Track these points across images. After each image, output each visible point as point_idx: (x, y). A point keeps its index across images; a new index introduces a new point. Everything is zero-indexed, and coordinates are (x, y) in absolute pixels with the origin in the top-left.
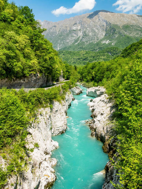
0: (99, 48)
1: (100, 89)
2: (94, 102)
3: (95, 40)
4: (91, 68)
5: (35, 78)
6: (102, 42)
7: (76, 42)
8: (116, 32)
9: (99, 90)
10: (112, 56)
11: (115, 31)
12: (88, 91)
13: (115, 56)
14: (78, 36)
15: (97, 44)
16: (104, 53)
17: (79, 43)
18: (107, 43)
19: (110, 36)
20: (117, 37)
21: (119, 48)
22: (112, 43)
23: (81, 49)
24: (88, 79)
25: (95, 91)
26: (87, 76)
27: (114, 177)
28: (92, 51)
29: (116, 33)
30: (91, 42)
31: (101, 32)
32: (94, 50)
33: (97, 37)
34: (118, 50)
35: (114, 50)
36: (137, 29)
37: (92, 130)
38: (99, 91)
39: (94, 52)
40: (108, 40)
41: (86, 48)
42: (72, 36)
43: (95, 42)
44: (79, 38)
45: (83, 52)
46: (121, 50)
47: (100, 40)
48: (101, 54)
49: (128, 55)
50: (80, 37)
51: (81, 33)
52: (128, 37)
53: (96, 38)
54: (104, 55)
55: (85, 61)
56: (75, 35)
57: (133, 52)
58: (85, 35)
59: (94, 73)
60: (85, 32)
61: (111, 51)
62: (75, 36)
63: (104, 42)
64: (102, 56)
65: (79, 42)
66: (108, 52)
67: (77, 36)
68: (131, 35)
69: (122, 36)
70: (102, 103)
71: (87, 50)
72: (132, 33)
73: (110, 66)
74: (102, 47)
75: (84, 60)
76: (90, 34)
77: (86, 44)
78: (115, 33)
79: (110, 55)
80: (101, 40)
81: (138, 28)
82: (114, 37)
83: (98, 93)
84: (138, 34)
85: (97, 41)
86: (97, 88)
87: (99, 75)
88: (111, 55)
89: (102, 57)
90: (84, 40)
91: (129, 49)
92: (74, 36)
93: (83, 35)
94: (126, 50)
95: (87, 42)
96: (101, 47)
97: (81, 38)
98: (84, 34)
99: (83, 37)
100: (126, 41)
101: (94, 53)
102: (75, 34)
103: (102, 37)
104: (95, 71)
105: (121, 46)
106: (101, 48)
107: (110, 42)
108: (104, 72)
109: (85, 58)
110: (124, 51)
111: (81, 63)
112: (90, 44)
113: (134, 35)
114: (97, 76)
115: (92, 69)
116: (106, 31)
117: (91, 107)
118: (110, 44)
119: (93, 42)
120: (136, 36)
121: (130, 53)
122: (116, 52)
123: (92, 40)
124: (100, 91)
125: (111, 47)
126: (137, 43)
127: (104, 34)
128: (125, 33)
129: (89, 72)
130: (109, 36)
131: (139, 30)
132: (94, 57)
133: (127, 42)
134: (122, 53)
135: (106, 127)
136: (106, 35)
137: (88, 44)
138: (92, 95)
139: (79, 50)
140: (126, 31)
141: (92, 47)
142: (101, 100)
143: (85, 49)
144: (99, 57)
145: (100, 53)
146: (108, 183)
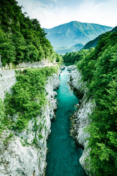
1: (74, 66)
2: (71, 73)
12: (68, 68)
25: (71, 68)
38: (73, 68)
63: (75, 41)
69: (85, 36)
82: (81, 37)
86: (72, 66)
107: (78, 40)
117: (70, 75)
142: (74, 72)
146: (81, 109)
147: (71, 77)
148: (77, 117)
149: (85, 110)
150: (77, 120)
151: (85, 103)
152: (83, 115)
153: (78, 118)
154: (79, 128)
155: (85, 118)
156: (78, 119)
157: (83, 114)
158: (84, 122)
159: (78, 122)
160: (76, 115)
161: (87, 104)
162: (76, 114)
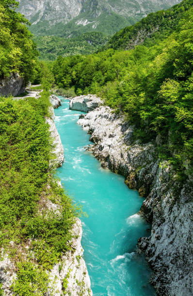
0: (72, 33)
1: (91, 98)
2: (87, 118)
3: (65, 19)
4: (69, 66)
5: (14, 81)
6: (76, 23)
7: (35, 21)
8: (98, 7)
9: (91, 100)
10: (93, 46)
11: (97, 5)
12: (71, 102)
13: (97, 47)
14: (37, 11)
15: (69, 26)
16: (81, 41)
17: (39, 22)
18: (85, 24)
19: (90, 13)
20: (101, 15)
21: (103, 33)
22: (92, 25)
23: (44, 34)
24: (65, 83)
25: (84, 102)
26: (63, 78)
27: (167, 217)
28: (61, 37)
29: (98, 9)
30: (59, 21)
31: (74, 5)
32: (65, 35)
33: (68, 14)
34: (102, 36)
35: (96, 37)
36: (130, 4)
37: (102, 160)
38: (91, 102)
39: (65, 38)
40: (87, 20)
41: (51, 32)
42: (27, 10)
43: (66, 23)
44: (38, 13)
45: (47, 38)
46: (107, 38)
47: (73, 19)
48: (76, 42)
49: (119, 45)
50: (40, 11)
51: (42, 6)
52: (117, 17)
53: (66, 16)
54: (81, 45)
55: (50, 53)
56: (31, 8)
57: (126, 41)
58: (49, 9)
59: (74, 73)
60: (48, 4)
61: (92, 38)
62: (32, 10)
63: (79, 23)
64: (78, 46)
65: (39, 20)
66: (87, 39)
67: (36, 9)
68: (121, 13)
69: (108, 13)
70: (104, 119)
71: (53, 35)
72: (123, 10)
73: (101, 62)
74: (77, 30)
75: (50, 51)
76: (57, 8)
77: (51, 25)
78: (96, 8)
79: (91, 44)
80: (76, 19)
81: (132, 3)
82: (96, 14)
83: (89, 104)
84: (131, 12)
85: (68, 20)
86: (87, 97)
87: (84, 77)
88: (93, 44)
89: (79, 48)
90: (47, 18)
91: (121, 36)
92: (30, 10)
93: (44, 9)
94: (116, 38)
95: (52, 21)
96: (75, 30)
97: (42, 14)
98: (47, 8)
99: (45, 13)
100: (114, 22)
101: (65, 40)
102: (32, 6)
103: (77, 14)
104: (76, 71)
105: (106, 30)
106: (76, 32)
107: (89, 22)
108: (92, 73)
109: (51, 48)
110: (113, 38)
111: (44, 57)
112: (57, 24)
113: (126, 13)
114: (81, 78)
115: (71, 66)
116: (82, 3)
117: (85, 126)
118: (89, 26)
119: (63, 22)
120: (129, 15)
121: (122, 43)
122: (99, 40)
123: (60, 18)
124: (93, 102)
125: (91, 32)
126: (131, 27)
127: (80, 10)
128: (112, 8)
129: (66, 73)
130: (88, 13)
131: (133, 5)
132: (65, 47)
133: (115, 24)
134: (110, 43)
135: (127, 154)
136: (82, 11)
137: (54, 24)
138: (79, 108)
139: (39, 34)
140: (113, 6)
141: (62, 30)
142: (100, 116)
143: (49, 33)
144: (72, 47)
145: (74, 41)
146: (159, 226)
147: (91, 131)
148: (150, 251)
149: (173, 228)
150: (156, 261)
151: (168, 208)
152: (171, 243)
153: (157, 253)
154: (168, 283)
155: (181, 251)
156: (158, 257)
157: (171, 239)
158: (180, 262)
159: (158, 265)
160: (146, 247)
161: (175, 208)
162: (145, 244)
